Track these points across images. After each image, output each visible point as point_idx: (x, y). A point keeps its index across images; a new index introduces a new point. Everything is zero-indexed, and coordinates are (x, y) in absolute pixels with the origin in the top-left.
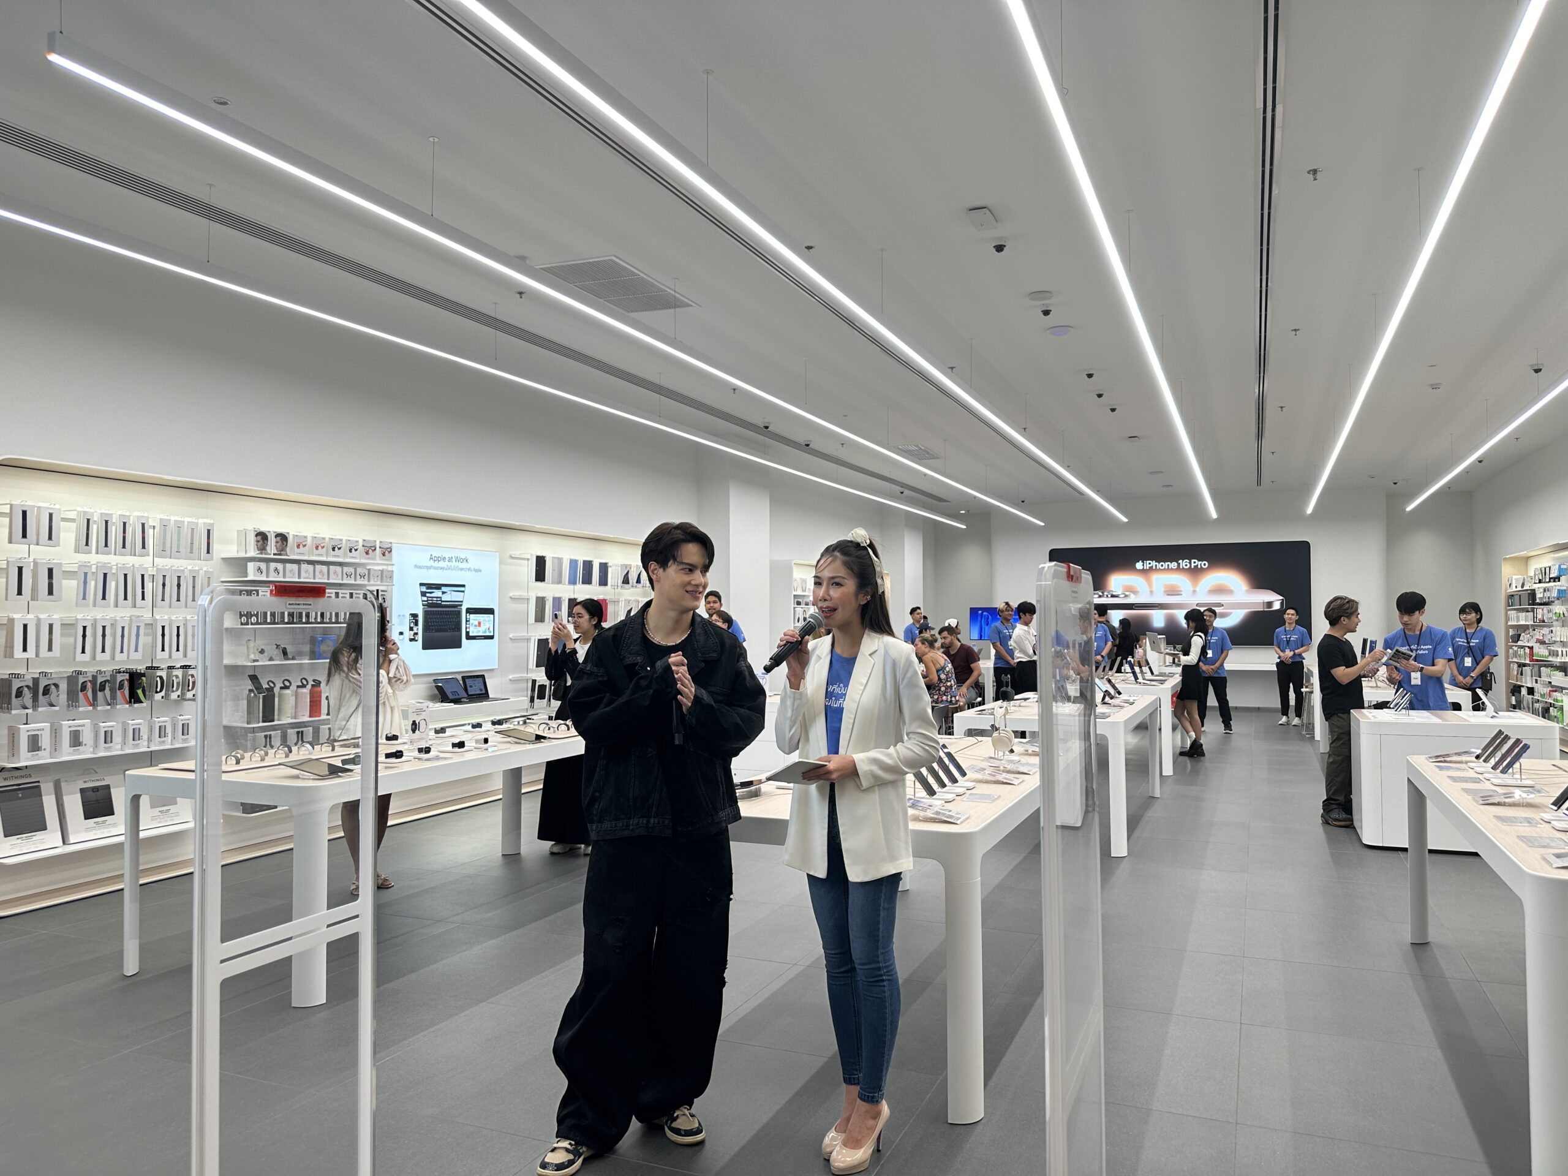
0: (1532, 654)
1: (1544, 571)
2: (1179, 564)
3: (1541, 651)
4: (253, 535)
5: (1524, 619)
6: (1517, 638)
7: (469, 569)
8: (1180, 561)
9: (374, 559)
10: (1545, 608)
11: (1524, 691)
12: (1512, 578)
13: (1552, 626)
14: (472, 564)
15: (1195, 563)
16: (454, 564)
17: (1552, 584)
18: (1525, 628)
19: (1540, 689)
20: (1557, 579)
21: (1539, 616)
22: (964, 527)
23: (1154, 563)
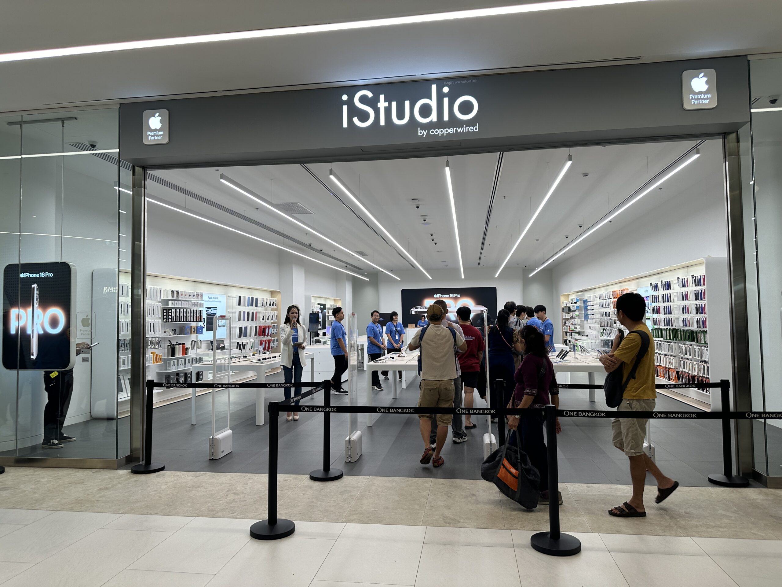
0: (570, 329)
1: (573, 300)
2: (450, 296)
3: (572, 327)
4: (171, 291)
5: (568, 316)
6: (565, 323)
7: (218, 301)
8: (450, 294)
9: (199, 299)
10: (573, 312)
11: (568, 341)
12: (564, 302)
13: (576, 319)
14: (219, 300)
15: (456, 295)
16: (214, 300)
17: (575, 304)
18: (568, 319)
19: (572, 340)
20: (576, 303)
21: (571, 315)
22: (368, 280)
23: (441, 295)
